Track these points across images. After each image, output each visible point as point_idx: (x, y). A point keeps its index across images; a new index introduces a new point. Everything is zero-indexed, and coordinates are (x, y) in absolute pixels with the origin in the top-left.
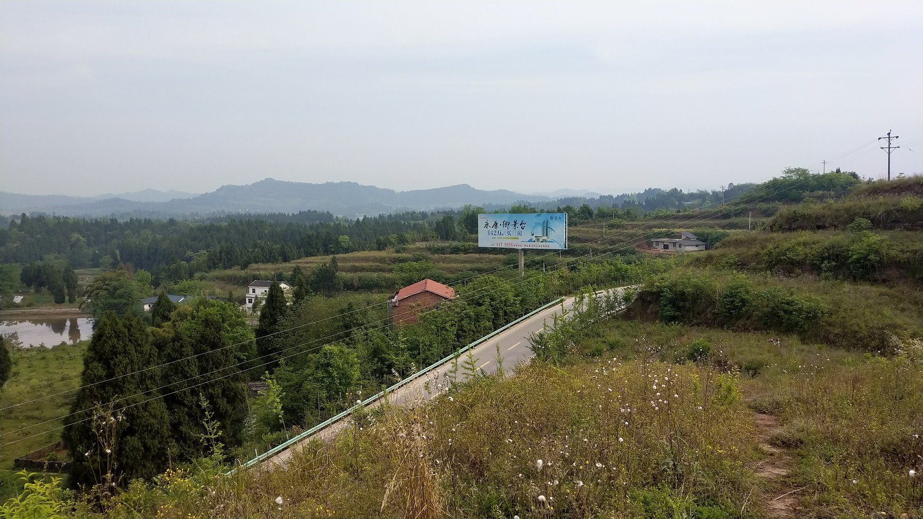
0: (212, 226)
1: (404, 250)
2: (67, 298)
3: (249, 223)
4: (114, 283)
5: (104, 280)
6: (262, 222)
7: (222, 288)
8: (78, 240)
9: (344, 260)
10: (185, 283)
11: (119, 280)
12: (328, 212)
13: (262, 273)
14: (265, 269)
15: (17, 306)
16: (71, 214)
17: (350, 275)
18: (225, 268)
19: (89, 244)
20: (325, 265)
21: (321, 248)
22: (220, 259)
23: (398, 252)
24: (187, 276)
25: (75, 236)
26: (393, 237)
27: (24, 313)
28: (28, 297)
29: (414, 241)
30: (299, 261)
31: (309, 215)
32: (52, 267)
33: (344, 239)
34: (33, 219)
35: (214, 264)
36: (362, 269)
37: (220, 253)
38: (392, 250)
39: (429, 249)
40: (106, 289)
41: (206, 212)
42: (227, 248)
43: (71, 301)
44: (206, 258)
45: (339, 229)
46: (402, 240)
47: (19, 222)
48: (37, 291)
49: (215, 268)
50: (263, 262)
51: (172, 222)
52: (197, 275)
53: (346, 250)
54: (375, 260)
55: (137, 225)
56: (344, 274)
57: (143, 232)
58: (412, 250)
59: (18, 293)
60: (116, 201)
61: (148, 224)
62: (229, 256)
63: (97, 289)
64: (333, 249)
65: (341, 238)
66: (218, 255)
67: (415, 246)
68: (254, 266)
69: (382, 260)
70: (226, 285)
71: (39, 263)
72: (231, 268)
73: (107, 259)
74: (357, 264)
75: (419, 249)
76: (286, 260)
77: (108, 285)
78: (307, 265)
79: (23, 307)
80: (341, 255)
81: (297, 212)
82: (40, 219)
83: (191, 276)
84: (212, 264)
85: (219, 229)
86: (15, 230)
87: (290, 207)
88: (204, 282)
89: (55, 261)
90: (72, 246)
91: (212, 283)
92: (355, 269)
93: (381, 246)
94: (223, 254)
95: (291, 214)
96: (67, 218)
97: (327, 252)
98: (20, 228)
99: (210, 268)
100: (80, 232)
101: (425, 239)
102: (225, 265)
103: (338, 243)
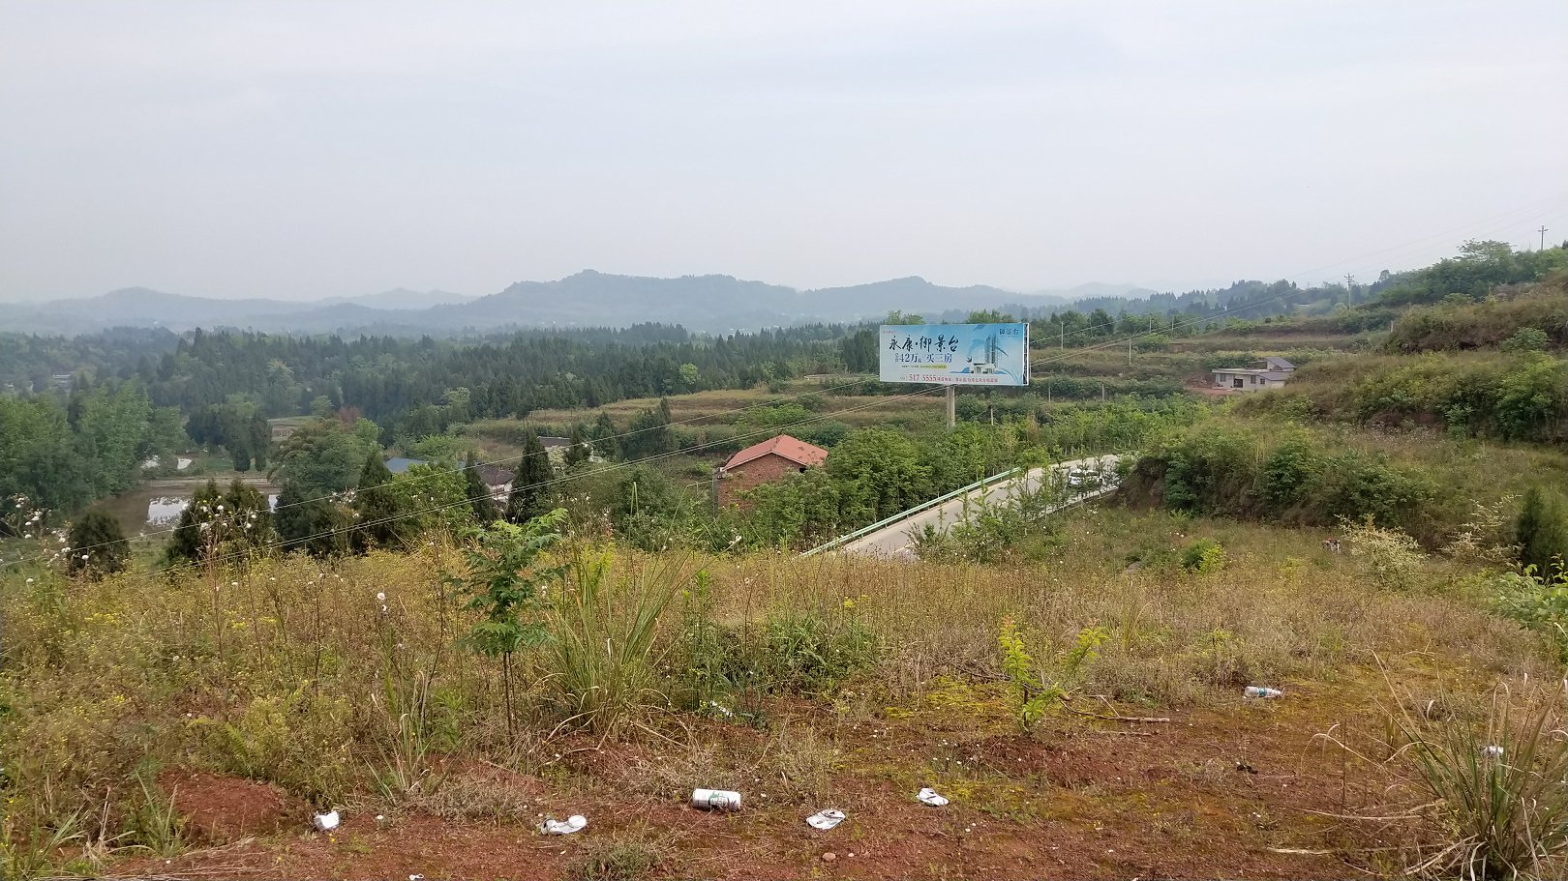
0: (486, 348)
1: (784, 388)
2: (253, 462)
3: (544, 344)
4: (319, 439)
5: (304, 434)
6: (565, 342)
7: (489, 450)
8: (280, 371)
9: (685, 404)
10: (433, 440)
11: (328, 434)
12: (679, 326)
13: (553, 425)
14: (559, 419)
15: (181, 475)
16: (270, 329)
17: (691, 430)
18: (498, 417)
19: (297, 377)
20: (650, 412)
21: (650, 385)
22: (490, 402)
23: (773, 391)
24: (438, 429)
25: (276, 364)
26: (767, 368)
27: (187, 485)
28: (196, 460)
29: (803, 373)
30: (613, 405)
31: (647, 330)
32: (234, 413)
33: (689, 370)
34: (211, 338)
35: (481, 410)
36: (714, 421)
37: (490, 392)
38: (765, 388)
39: (825, 386)
40: (307, 449)
41: (485, 326)
42: (501, 384)
43: (260, 467)
44: (467, 400)
45: (687, 354)
46: (783, 372)
47: (191, 341)
48: (212, 452)
49: (481, 417)
50: (557, 407)
51: (427, 342)
52: (452, 427)
53: (692, 389)
54: (735, 404)
55: (374, 347)
56: (682, 428)
57: (380, 358)
58: (799, 389)
59: (182, 453)
60: (346, 308)
61: (389, 345)
62: (504, 397)
63: (294, 448)
64: (670, 387)
65: (684, 368)
66: (486, 395)
67: (801, 383)
68: (542, 413)
69: (745, 405)
70: (496, 444)
71: (216, 407)
72: (505, 416)
73: (322, 401)
74: (705, 412)
75: (809, 387)
76: (592, 404)
77: (311, 442)
78: (626, 413)
79: (185, 475)
80: (681, 397)
81: (628, 327)
82: (223, 337)
83: (443, 429)
84: (477, 410)
85: (496, 354)
86: (185, 354)
87: (618, 318)
88: (461, 439)
89: (243, 404)
90: (272, 380)
91: (473, 441)
92: (702, 421)
93: (747, 382)
94: (494, 394)
95: (619, 330)
96: (265, 335)
97: (660, 391)
98: (193, 352)
99: (473, 416)
100: (284, 359)
101: (821, 371)
102: (497, 411)
103: (678, 376)
